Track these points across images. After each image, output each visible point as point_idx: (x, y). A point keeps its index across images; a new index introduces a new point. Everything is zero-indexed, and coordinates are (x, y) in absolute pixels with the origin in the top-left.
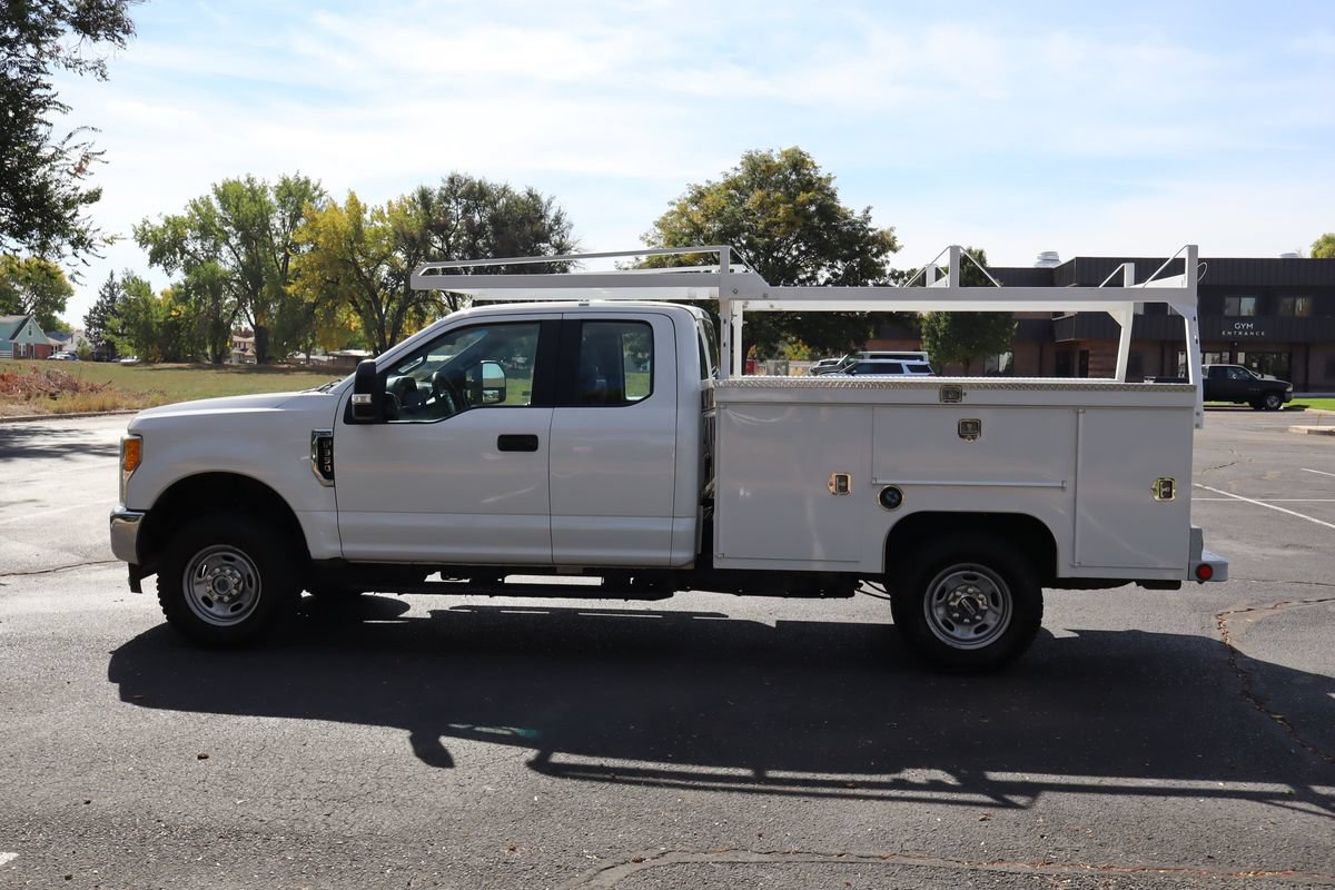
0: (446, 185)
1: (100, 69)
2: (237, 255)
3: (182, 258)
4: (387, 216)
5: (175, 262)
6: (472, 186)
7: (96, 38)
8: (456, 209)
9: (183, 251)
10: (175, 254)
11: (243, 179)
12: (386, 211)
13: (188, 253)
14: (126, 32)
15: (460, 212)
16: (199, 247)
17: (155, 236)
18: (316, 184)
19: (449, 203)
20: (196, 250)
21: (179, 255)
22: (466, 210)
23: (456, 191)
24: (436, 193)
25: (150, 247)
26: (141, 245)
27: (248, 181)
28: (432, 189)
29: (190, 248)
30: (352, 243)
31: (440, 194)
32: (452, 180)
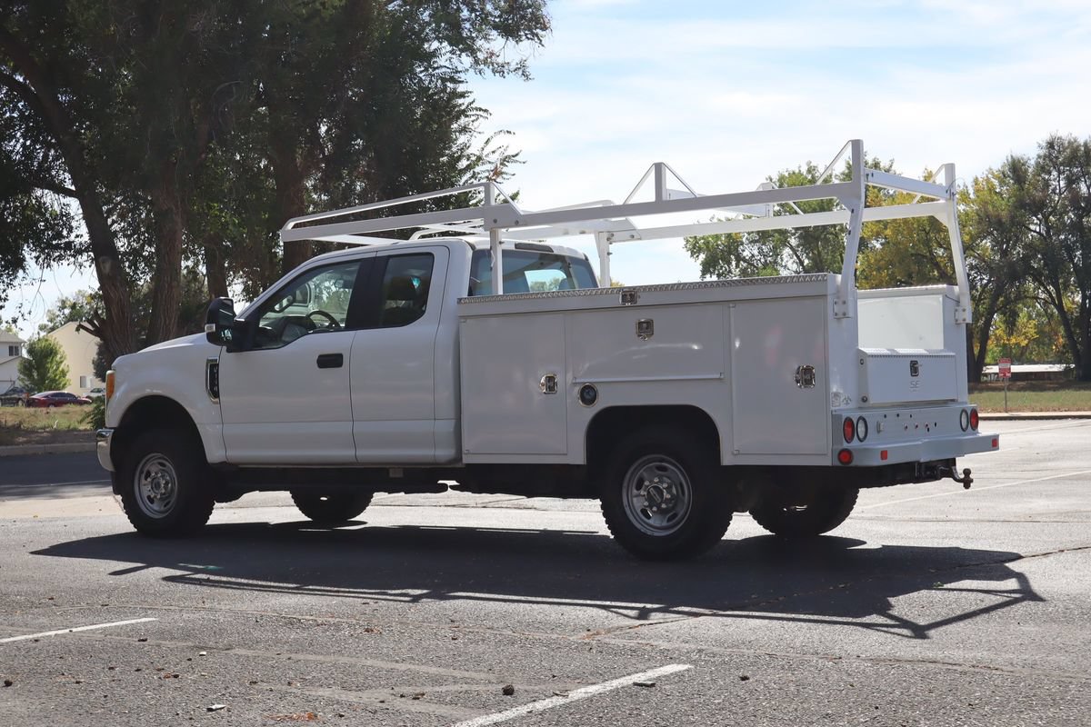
0: (1042, 152)
1: (522, 70)
2: (798, 257)
3: (737, 266)
4: (972, 196)
5: (730, 271)
6: (1075, 150)
7: (518, 39)
8: (1058, 182)
9: (739, 258)
10: (729, 263)
11: (804, 170)
12: (971, 191)
13: (745, 261)
14: (544, 28)
15: (1062, 183)
16: (756, 252)
17: (707, 243)
18: (887, 167)
19: (1050, 173)
20: (753, 256)
21: (734, 263)
22: (1071, 181)
23: (1057, 158)
24: (1032, 162)
25: (702, 256)
26: (692, 256)
27: (809, 171)
28: (1025, 158)
29: (746, 254)
30: (927, 233)
31: (1038, 164)
32: (1051, 145)
